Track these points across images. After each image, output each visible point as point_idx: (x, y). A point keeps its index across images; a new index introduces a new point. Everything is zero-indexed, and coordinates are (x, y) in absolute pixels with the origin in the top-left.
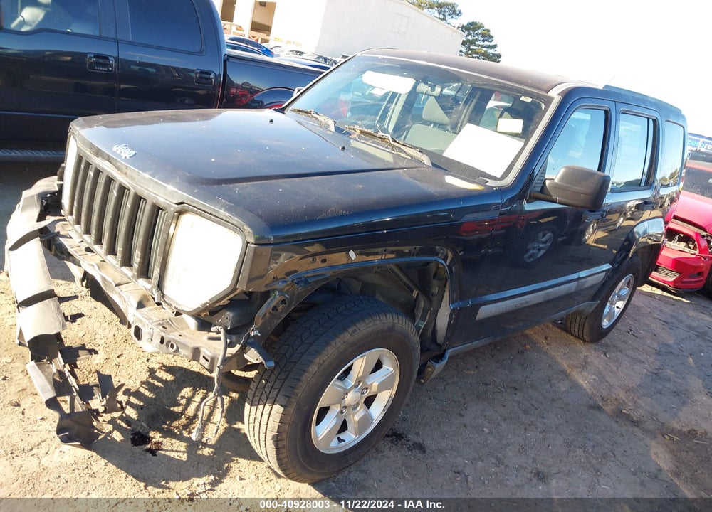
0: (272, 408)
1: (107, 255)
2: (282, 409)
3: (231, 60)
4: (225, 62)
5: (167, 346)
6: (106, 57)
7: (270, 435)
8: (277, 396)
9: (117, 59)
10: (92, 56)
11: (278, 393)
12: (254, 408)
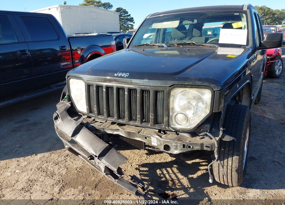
0: (233, 158)
1: (129, 122)
2: (238, 157)
3: (70, 39)
4: (69, 40)
5: (187, 148)
6: (24, 51)
7: (234, 170)
8: (233, 152)
9: (29, 50)
10: (19, 52)
11: (233, 151)
12: (222, 162)
